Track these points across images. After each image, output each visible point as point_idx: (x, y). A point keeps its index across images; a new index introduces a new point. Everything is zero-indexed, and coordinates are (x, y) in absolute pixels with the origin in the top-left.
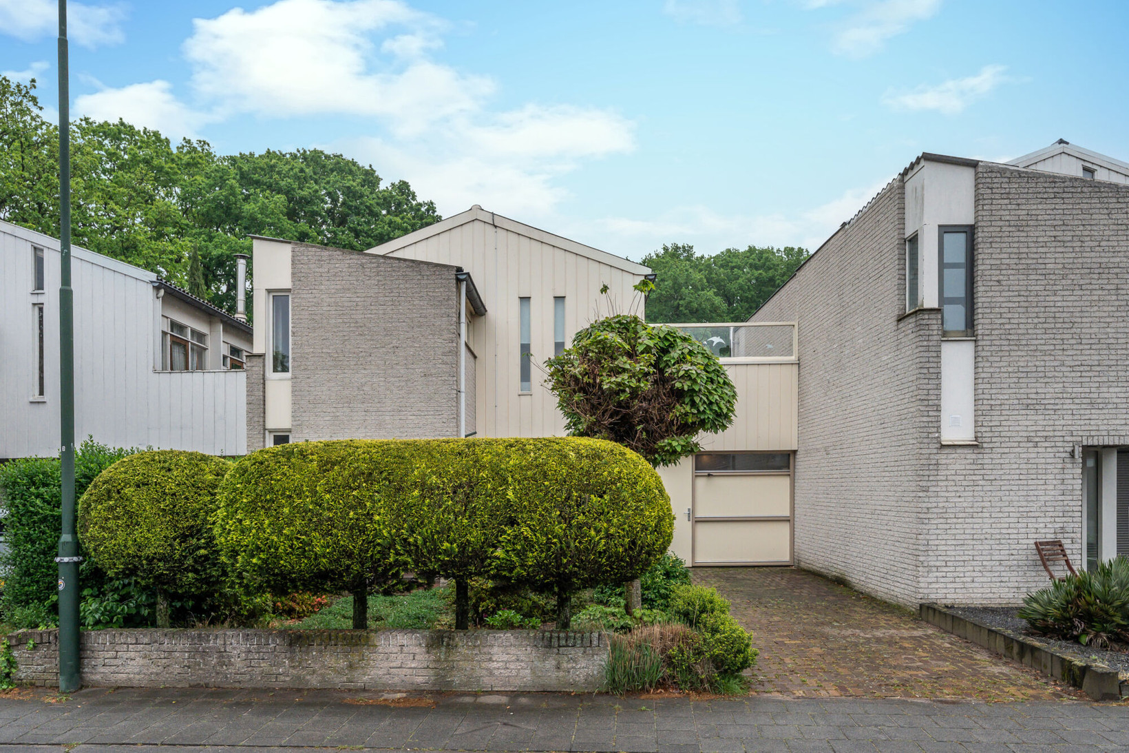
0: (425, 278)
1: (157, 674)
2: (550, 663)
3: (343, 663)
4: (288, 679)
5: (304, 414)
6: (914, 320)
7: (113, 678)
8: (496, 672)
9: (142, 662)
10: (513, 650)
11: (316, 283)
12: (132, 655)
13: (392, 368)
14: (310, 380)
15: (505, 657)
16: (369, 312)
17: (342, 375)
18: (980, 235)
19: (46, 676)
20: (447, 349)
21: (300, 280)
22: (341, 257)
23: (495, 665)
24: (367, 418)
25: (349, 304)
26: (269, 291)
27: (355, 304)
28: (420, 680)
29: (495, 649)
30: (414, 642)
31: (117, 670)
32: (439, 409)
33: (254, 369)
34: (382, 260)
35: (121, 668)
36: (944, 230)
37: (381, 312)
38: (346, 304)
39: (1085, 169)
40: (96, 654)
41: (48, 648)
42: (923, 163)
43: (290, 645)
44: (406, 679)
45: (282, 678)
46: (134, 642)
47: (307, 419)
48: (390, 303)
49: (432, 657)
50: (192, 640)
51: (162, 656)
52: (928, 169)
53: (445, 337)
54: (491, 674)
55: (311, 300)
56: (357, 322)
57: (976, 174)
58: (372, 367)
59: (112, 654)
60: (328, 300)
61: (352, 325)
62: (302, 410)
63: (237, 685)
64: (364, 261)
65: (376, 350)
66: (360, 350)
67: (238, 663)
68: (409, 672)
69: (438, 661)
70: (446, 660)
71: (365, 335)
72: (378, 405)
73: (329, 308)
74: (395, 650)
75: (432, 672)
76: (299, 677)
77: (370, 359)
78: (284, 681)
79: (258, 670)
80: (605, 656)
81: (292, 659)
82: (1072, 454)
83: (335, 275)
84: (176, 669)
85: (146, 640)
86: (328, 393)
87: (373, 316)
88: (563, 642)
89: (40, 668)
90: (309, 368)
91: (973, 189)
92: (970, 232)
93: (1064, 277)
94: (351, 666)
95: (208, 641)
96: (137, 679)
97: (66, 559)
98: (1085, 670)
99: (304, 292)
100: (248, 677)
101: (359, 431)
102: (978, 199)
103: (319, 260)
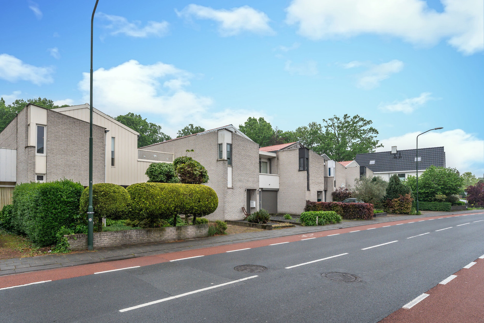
0: (95, 130)
1: (113, 243)
2: (199, 231)
3: (159, 235)
4: (146, 240)
5: (52, 169)
6: (223, 162)
7: (100, 245)
8: (189, 234)
9: (108, 240)
10: (192, 229)
11: (57, 125)
12: (106, 238)
13: (84, 156)
14: (54, 158)
15: (191, 231)
16: (76, 137)
17: (67, 157)
18: (233, 146)
19: (79, 247)
20: (102, 153)
21: (51, 123)
22: (66, 118)
23: (189, 233)
24: (75, 172)
25: (69, 134)
26: (37, 124)
27: (71, 134)
28: (175, 237)
29: (189, 229)
30: (173, 229)
31: (101, 243)
32: (99, 171)
33: (32, 151)
34: (81, 122)
35: (102, 242)
36: (228, 144)
37: (81, 138)
38: (68, 134)
39: (235, 131)
40: (95, 240)
41: (80, 239)
42: (224, 130)
43: (147, 232)
44: (172, 237)
45: (145, 240)
46: (106, 235)
47: (53, 171)
48: (84, 136)
49: (177, 232)
50: (123, 233)
51: (114, 238)
52: (226, 132)
53: (101, 149)
54: (188, 235)
55: (55, 130)
56: (72, 140)
57: (232, 134)
58: (77, 155)
59: (99, 239)
60: (62, 131)
61: (71, 141)
62: (51, 167)
63: (134, 243)
64: (75, 121)
65: (79, 150)
66: (73, 149)
67: (134, 238)
68: (173, 236)
69: (178, 233)
70: (180, 233)
71: (75, 145)
72: (79, 168)
73: (62, 134)
74: (170, 231)
75: (177, 235)
76: (149, 240)
77: (77, 153)
78: (145, 241)
79: (139, 239)
80: (208, 229)
81: (147, 236)
82: (245, 191)
83: (64, 124)
84: (118, 241)
85: (110, 234)
86: (61, 162)
87: (78, 139)
88: (201, 227)
89: (77, 245)
90: (54, 153)
91: (231, 137)
92: (231, 145)
93: (244, 156)
94: (160, 236)
95: (127, 233)
96: (107, 245)
97: (91, 213)
98: (266, 226)
99: (53, 127)
100: (137, 241)
101: (73, 176)
102: (232, 139)
103: (58, 117)
